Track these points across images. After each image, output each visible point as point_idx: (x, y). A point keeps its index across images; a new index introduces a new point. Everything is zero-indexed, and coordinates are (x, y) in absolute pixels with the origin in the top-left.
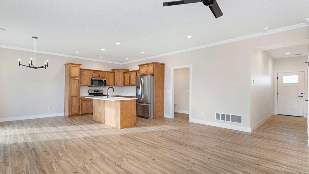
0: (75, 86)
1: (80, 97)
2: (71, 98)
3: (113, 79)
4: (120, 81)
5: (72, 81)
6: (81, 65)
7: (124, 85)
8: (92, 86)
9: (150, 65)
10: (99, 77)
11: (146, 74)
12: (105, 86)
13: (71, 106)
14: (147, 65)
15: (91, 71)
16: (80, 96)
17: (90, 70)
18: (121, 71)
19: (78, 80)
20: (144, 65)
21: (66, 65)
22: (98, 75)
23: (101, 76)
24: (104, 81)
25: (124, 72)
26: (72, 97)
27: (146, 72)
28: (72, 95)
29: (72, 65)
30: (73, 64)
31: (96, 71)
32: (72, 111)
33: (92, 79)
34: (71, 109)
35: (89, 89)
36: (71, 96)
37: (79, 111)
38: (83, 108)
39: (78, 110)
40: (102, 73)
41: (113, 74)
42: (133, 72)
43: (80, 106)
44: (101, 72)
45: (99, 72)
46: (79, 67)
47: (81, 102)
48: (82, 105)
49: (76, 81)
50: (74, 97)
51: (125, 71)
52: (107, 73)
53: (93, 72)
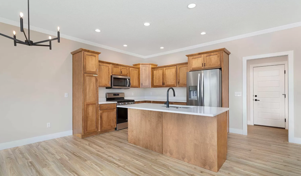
0: (92, 87)
1: (98, 104)
2: (85, 106)
3: (137, 78)
4: (148, 81)
5: (87, 78)
6: (99, 53)
7: (153, 86)
8: (113, 87)
9: (212, 54)
10: (122, 74)
11: (203, 68)
12: (129, 87)
13: (85, 119)
14: (205, 55)
15: (111, 65)
16: (100, 103)
17: (109, 63)
18: (148, 66)
19: (95, 77)
20: (200, 54)
21: (74, 54)
22: (120, 70)
23: (123, 73)
24: (128, 80)
25: (152, 68)
26: (88, 105)
27: (204, 65)
28: (87, 101)
29: (87, 53)
30: (88, 51)
31: (117, 65)
32: (88, 128)
33: (113, 76)
34: (87, 125)
35: (106, 92)
36: (85, 104)
37: (97, 128)
38: (104, 122)
39: (96, 126)
40: (125, 68)
41: (138, 70)
42: (171, 68)
43: (99, 118)
44: (123, 67)
45: (121, 67)
46: (97, 57)
47: (100, 112)
48: (101, 117)
49: (94, 80)
50: (90, 105)
51: (153, 66)
52: (130, 69)
53: (113, 66)
